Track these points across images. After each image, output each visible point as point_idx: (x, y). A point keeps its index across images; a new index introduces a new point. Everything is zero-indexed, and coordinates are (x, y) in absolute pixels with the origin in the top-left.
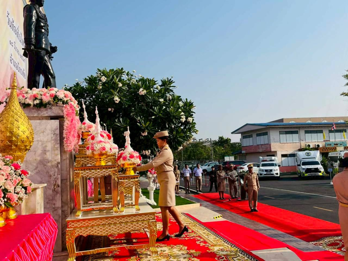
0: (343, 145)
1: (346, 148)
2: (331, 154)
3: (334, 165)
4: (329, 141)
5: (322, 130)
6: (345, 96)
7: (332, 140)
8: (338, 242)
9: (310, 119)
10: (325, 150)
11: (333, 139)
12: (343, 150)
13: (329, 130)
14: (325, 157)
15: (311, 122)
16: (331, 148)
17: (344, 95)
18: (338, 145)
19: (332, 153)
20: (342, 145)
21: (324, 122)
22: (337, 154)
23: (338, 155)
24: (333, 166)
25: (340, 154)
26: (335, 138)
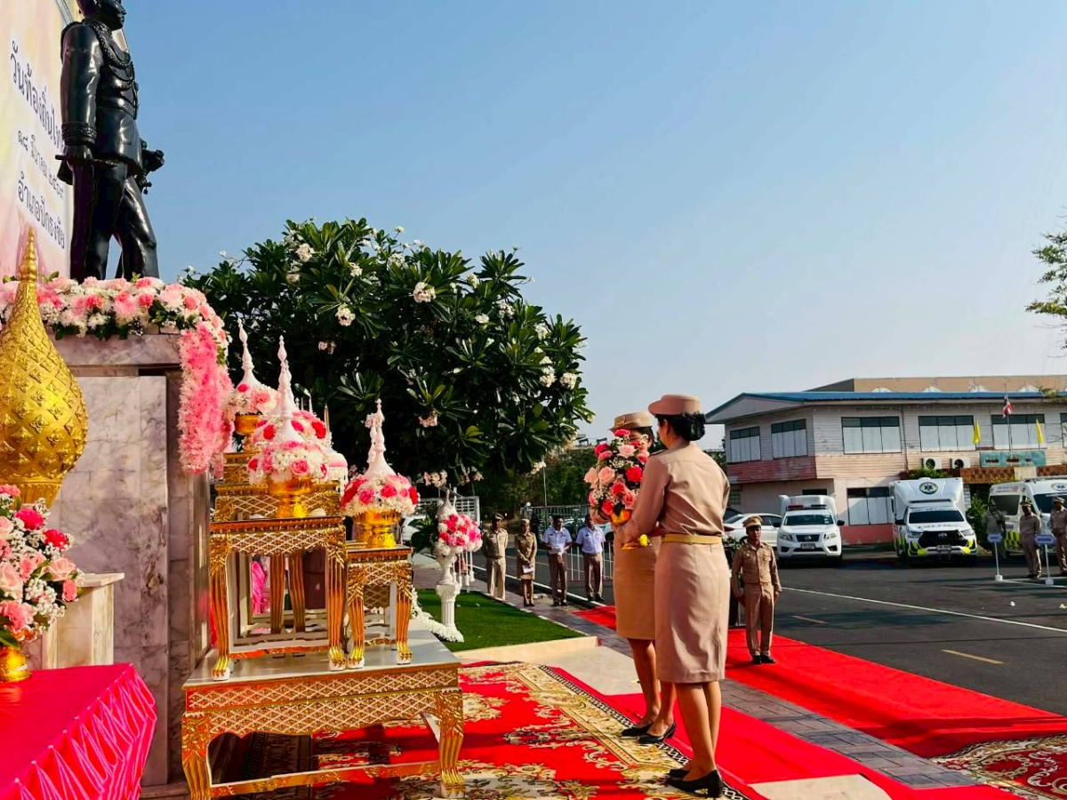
0: (1036, 463)
1: (1044, 470)
2: (996, 491)
3: (1006, 523)
4: (993, 448)
5: (972, 416)
6: (1041, 312)
7: (1002, 446)
8: (1017, 758)
9: (936, 381)
10: (980, 477)
11: (1003, 443)
12: (1035, 476)
13: (992, 416)
14: (979, 497)
15: (939, 391)
16: (998, 471)
17: (1039, 309)
18: (1020, 463)
19: (1001, 485)
20: (1031, 463)
21: (976, 391)
22: (1015, 489)
23: (1019, 493)
24: (1004, 528)
25: (1024, 489)
26: (1011, 441)
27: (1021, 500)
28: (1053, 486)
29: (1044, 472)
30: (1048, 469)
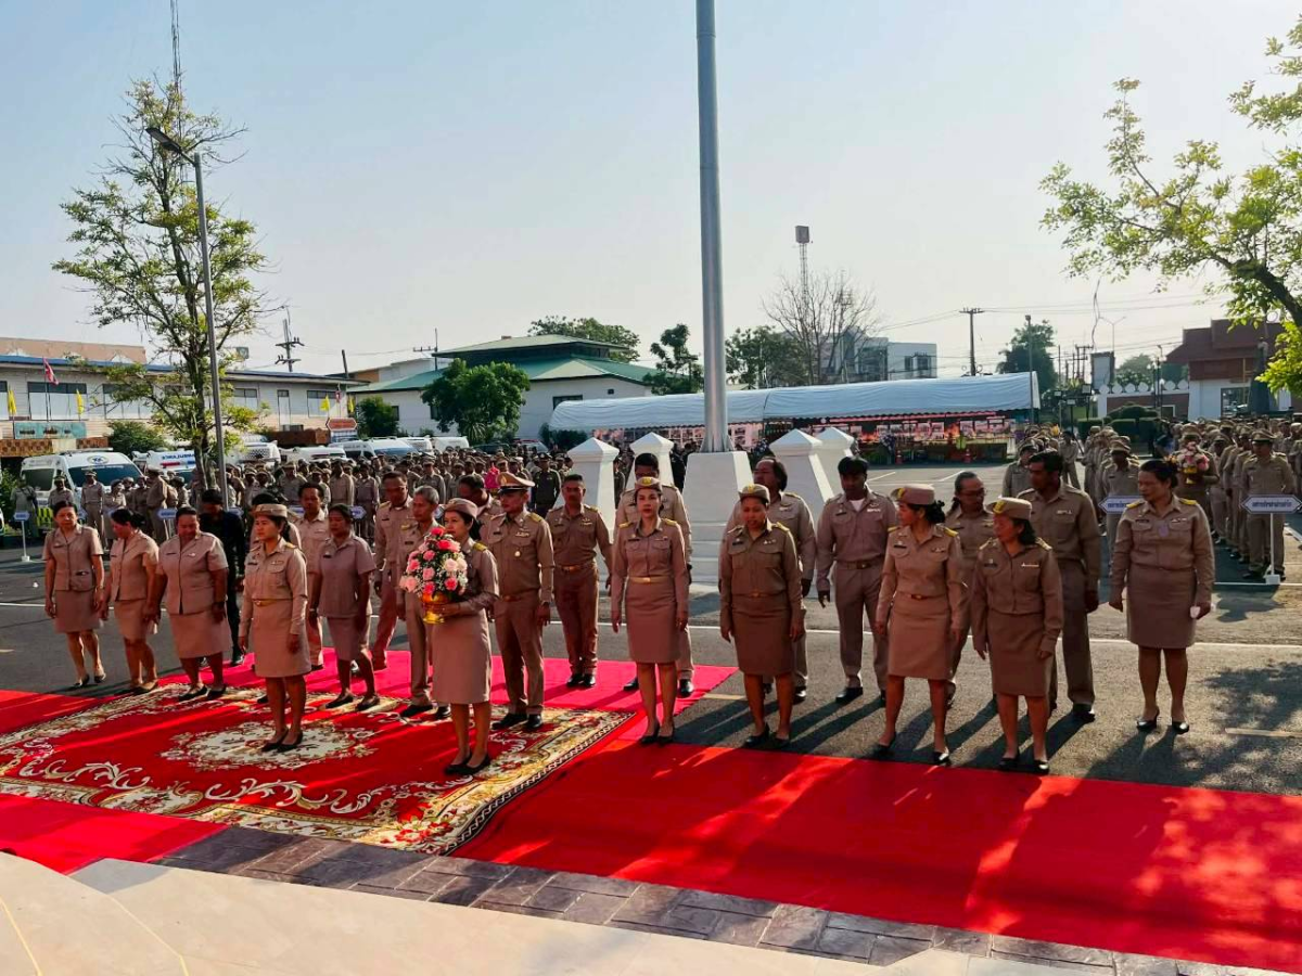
0: (75, 435)
1: (85, 442)
2: (29, 464)
3: (38, 499)
4: (29, 419)
5: (6, 382)
6: (69, 272)
7: (38, 416)
10: (14, 449)
11: (40, 413)
12: (75, 449)
13: (29, 383)
14: (10, 472)
16: (34, 444)
17: (66, 269)
18: (58, 435)
19: (35, 459)
20: (70, 435)
21: (14, 354)
22: (49, 462)
23: (53, 466)
24: (36, 503)
25: (58, 463)
26: (48, 412)
27: (55, 475)
28: (89, 459)
29: (83, 444)
30: (88, 441)
